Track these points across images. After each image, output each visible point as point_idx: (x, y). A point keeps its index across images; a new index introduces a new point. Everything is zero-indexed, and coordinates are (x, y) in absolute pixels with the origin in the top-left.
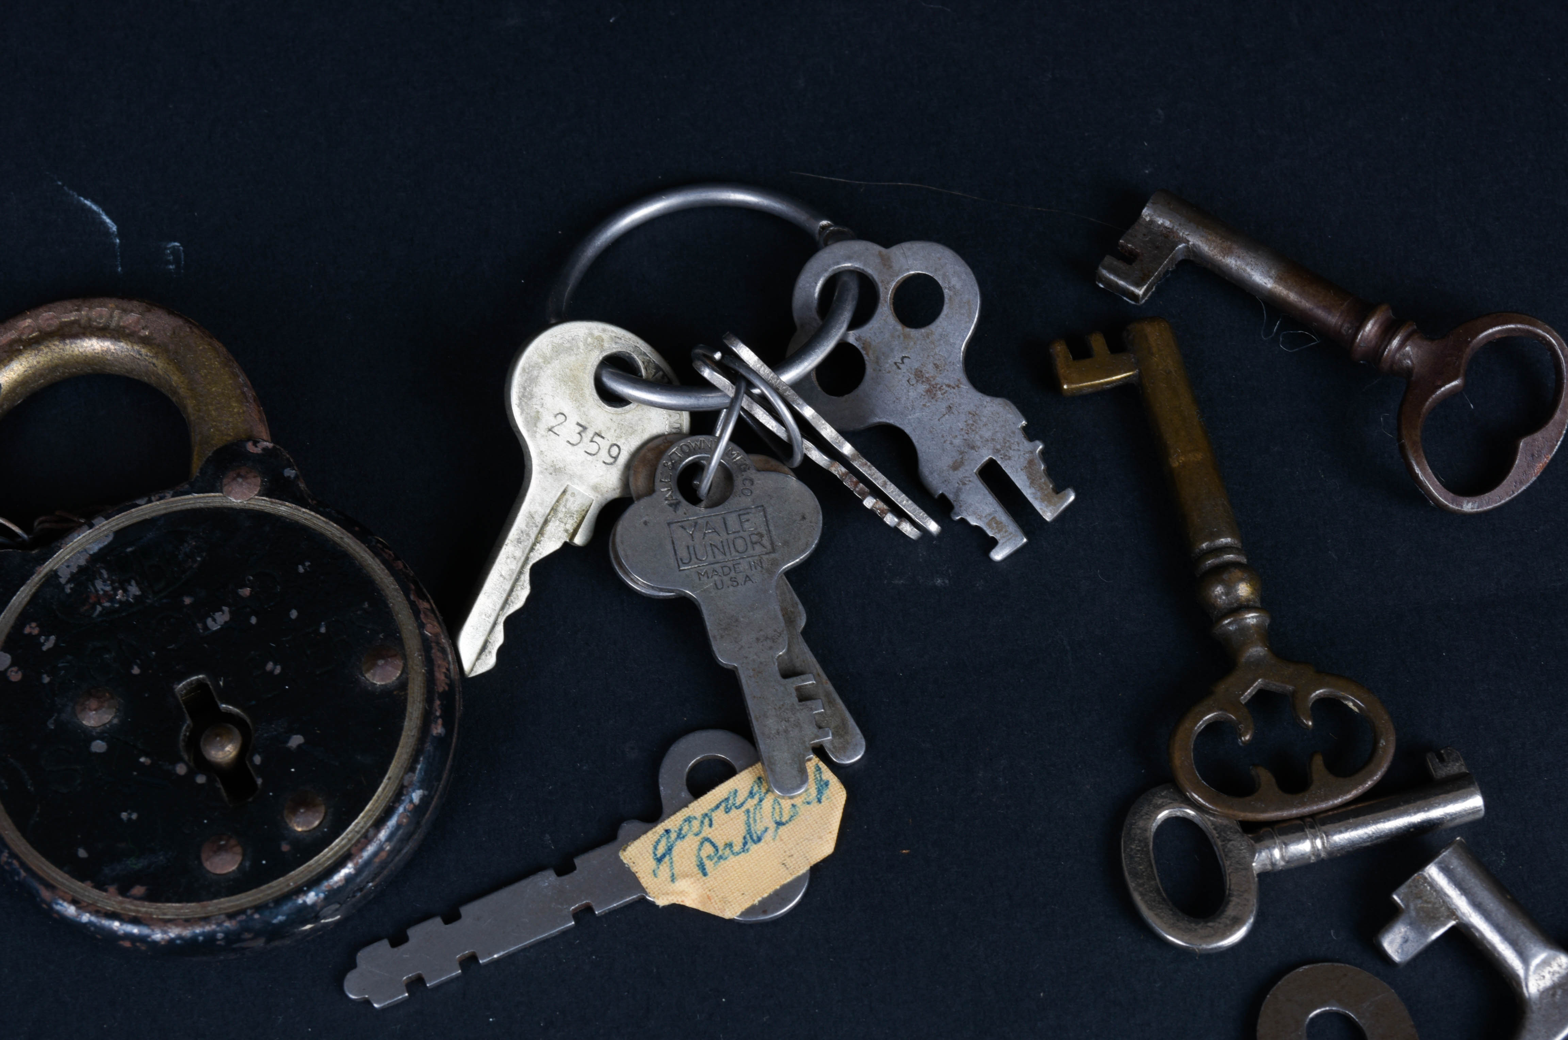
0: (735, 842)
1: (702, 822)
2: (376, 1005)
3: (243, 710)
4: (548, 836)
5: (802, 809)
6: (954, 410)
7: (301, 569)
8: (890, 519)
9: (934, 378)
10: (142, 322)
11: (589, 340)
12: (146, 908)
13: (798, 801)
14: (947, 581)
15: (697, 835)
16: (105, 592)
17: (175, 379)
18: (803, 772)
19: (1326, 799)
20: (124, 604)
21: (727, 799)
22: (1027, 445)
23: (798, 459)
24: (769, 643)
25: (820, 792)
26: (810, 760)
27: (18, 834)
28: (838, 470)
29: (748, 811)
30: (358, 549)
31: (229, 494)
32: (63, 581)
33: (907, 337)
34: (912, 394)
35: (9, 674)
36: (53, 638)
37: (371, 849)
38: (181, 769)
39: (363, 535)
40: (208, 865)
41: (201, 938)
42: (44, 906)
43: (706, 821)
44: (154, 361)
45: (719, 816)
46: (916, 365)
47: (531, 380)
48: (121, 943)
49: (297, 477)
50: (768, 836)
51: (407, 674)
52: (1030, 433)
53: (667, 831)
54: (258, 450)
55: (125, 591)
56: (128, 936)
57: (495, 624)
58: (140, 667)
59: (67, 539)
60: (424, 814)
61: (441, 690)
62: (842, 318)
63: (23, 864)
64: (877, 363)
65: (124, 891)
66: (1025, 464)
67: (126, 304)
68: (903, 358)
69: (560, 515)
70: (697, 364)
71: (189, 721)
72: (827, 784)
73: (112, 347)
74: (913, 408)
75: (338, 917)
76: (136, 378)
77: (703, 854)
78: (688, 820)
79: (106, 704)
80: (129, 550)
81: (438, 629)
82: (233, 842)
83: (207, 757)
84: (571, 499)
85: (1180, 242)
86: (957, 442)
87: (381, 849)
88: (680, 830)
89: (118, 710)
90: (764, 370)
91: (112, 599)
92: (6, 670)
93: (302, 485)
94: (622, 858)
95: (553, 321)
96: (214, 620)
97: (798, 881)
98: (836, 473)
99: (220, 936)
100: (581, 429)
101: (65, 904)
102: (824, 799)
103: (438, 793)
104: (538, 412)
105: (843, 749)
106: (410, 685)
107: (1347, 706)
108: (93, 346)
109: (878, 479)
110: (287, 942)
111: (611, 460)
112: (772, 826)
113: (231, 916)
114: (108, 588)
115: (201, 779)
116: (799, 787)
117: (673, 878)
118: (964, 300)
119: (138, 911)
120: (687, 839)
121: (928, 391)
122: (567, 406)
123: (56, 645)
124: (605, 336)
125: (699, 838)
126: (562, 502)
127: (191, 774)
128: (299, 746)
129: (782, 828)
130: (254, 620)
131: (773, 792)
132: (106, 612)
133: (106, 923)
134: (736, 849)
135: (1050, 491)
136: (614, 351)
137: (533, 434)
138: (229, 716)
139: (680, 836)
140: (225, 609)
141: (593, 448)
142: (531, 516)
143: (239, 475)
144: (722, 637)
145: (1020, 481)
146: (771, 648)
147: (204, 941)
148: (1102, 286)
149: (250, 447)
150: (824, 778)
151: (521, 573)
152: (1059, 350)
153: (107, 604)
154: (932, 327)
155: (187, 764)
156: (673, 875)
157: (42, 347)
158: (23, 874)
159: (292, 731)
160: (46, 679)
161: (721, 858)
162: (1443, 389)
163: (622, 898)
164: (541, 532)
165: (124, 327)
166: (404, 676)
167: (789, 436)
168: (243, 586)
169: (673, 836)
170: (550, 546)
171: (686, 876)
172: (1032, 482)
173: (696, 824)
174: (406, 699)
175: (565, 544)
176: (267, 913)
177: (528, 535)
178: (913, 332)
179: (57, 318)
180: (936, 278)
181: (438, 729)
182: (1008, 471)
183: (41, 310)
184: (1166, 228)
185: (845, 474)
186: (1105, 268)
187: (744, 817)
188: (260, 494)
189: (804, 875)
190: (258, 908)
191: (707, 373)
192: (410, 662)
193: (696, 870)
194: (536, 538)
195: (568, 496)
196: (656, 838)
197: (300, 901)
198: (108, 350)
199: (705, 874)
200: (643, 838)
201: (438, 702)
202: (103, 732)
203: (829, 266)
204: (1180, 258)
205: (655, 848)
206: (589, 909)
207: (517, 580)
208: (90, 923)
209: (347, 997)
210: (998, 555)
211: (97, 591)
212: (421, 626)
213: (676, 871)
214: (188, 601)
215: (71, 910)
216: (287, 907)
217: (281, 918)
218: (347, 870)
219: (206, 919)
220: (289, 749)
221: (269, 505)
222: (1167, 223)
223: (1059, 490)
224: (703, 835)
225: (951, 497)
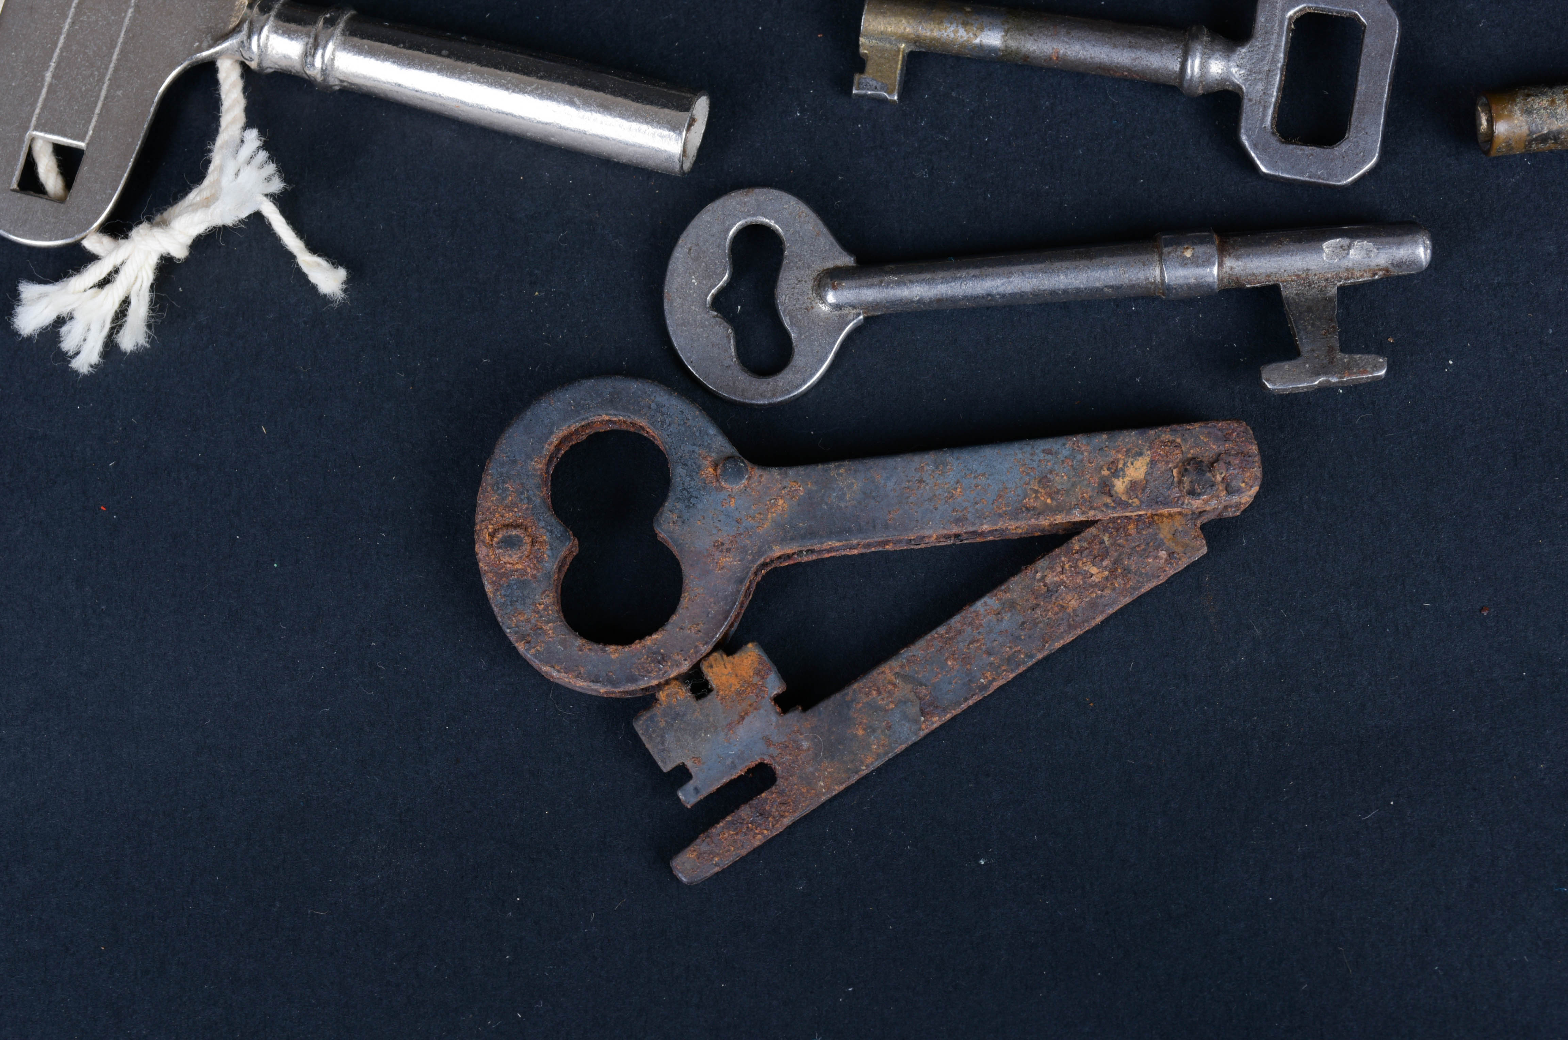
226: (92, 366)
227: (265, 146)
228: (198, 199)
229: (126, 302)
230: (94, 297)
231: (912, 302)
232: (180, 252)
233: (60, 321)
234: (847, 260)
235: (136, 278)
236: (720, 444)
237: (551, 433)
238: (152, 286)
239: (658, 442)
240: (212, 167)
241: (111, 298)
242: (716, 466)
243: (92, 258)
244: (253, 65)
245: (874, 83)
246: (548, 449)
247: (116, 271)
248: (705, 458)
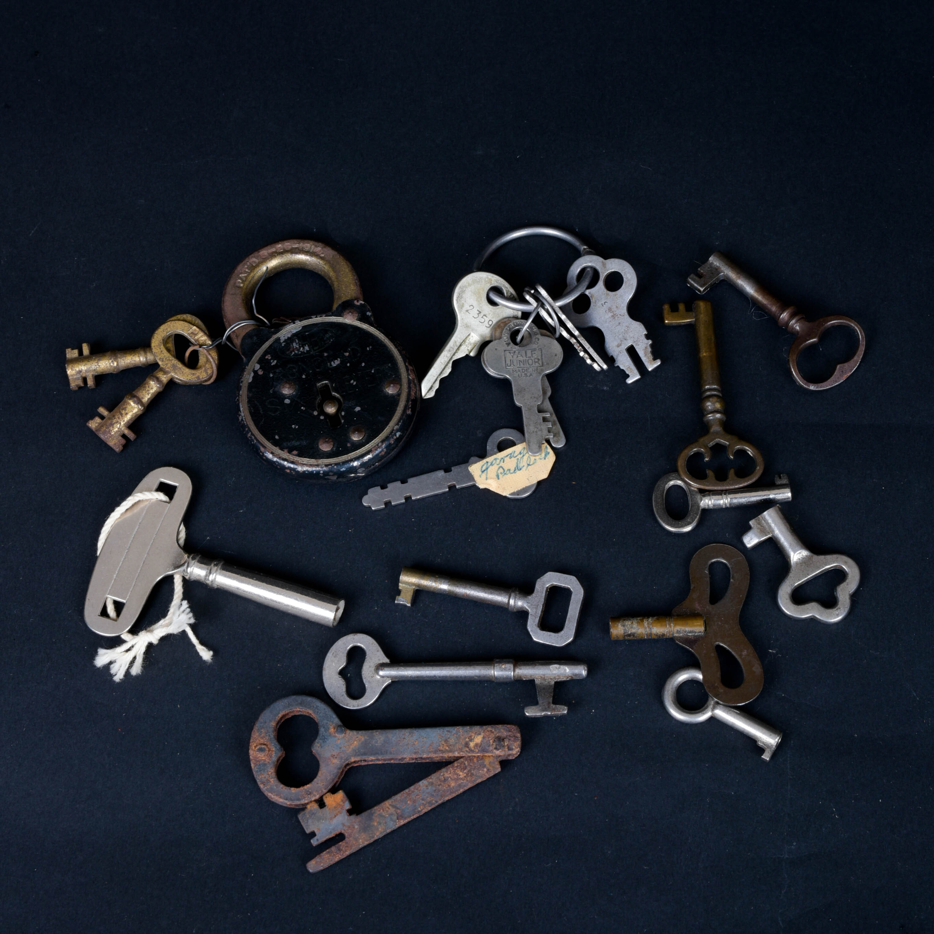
0: (511, 469)
1: (501, 461)
2: (373, 508)
3: (341, 395)
4: (444, 459)
5: (538, 461)
6: (621, 324)
7: (368, 349)
8: (589, 361)
9: (615, 311)
10: (322, 252)
11: (487, 280)
12: (297, 459)
13: (537, 458)
14: (608, 388)
15: (498, 465)
16: (296, 348)
17: (332, 274)
18: (540, 447)
19: (732, 485)
20: (303, 353)
21: (511, 454)
22: (646, 341)
23: (557, 335)
24: (535, 399)
25: (546, 456)
26: (543, 444)
27: (255, 428)
28: (573, 341)
29: (518, 459)
30: (390, 344)
31: (346, 318)
32: (282, 341)
33: (607, 294)
34: (607, 317)
35: (258, 371)
36: (275, 361)
37: (379, 450)
38: (316, 413)
39: (392, 340)
40: (321, 447)
41: (315, 472)
42: (261, 454)
43: (502, 461)
44: (324, 266)
45: (507, 459)
46: (609, 306)
47: (463, 292)
48: (286, 470)
49: (371, 315)
50: (524, 469)
51: (401, 391)
52: (648, 337)
53: (487, 462)
54: (358, 304)
55: (304, 348)
56: (289, 468)
57: (436, 380)
58: (306, 375)
59: (285, 327)
60: (400, 443)
61: (412, 398)
62: (584, 284)
63: (255, 438)
64: (595, 303)
65: (290, 452)
66: (644, 348)
67: (316, 244)
68: (605, 302)
69: (466, 344)
70: (525, 293)
71: (320, 397)
72: (549, 453)
73: (309, 259)
74: (606, 322)
75: (364, 474)
76: (316, 272)
77: (499, 472)
78: (496, 459)
79: (292, 387)
80: (307, 334)
81: (414, 377)
82: (331, 440)
83: (325, 410)
84: (472, 338)
85: (722, 272)
86: (621, 336)
87: (382, 451)
88: (492, 462)
89: (295, 390)
90: (549, 299)
91: (298, 350)
92: (258, 370)
93: (372, 319)
94: (469, 469)
95: (475, 271)
96: (334, 363)
97: (533, 485)
98: (572, 342)
99: (322, 472)
100: (479, 312)
101: (269, 453)
102: (547, 458)
103: (406, 436)
104: (463, 304)
105: (557, 442)
106: (402, 395)
107: (748, 454)
108: (302, 257)
109: (587, 346)
110: (344, 480)
111: (489, 326)
112: (526, 465)
113: (326, 466)
114: (297, 346)
115: (322, 418)
116: (537, 452)
117: (487, 479)
118: (631, 283)
119: (294, 459)
120: (494, 466)
121: (612, 316)
122: (475, 304)
123: (276, 363)
124: (493, 279)
125: (498, 466)
126: (468, 339)
127: (319, 415)
128: (359, 411)
129: (529, 467)
130: (348, 365)
131: (528, 453)
132: (295, 355)
133: (282, 462)
134: (512, 471)
135: (651, 359)
136: (496, 285)
137: (460, 312)
138: (335, 398)
139: (492, 464)
140: (339, 359)
141: (482, 320)
142: (456, 342)
143: (350, 312)
144: (518, 395)
145: (641, 354)
146: (536, 401)
147: (316, 473)
148: (689, 285)
149: (356, 302)
150: (548, 451)
151: (448, 363)
152: (666, 307)
153: (297, 352)
154: (618, 292)
155: (318, 412)
156: (487, 478)
157: (284, 256)
158: (255, 441)
159: (357, 405)
160: (271, 375)
161: (505, 474)
162: (809, 341)
163: (467, 483)
164: (458, 349)
165: (315, 252)
166: (400, 391)
167: (555, 325)
168: (346, 352)
169: (489, 464)
170: (461, 354)
171: (491, 478)
172: (646, 355)
173: (498, 461)
174: (399, 400)
175: (467, 355)
176: (339, 466)
177: (453, 349)
178: (610, 293)
179: (291, 245)
180: (622, 274)
181: (409, 412)
182: (637, 350)
183: (285, 242)
184: (717, 266)
185: (576, 343)
186: (690, 279)
187: (516, 461)
188: (357, 320)
189: (535, 484)
190: (336, 464)
191: (528, 297)
192: (403, 387)
193: (495, 477)
194: (456, 350)
195: (470, 337)
196: (483, 464)
197: (351, 464)
198: (308, 259)
199: (498, 479)
200: (478, 463)
201: (410, 402)
202: (289, 396)
203: (583, 264)
204: (722, 279)
205: (482, 467)
206: (454, 486)
207: (447, 365)
208: (277, 461)
209: (363, 504)
210: (630, 381)
211: (293, 347)
212: (408, 375)
213: (488, 476)
214: (326, 354)
215: (270, 456)
216: (347, 466)
217: (344, 469)
218: (370, 456)
219: (317, 466)
220: (355, 412)
221: (359, 324)
222: (718, 265)
223: (655, 359)
224: (500, 465)
225: (615, 357)
226: (120, 679)
227: (189, 607)
228: (164, 623)
229: (135, 658)
230: (124, 655)
231: (408, 677)
232: (155, 641)
233: (111, 663)
234: (387, 660)
235: (139, 650)
236: (337, 721)
237: (279, 713)
238: (144, 653)
239: (316, 720)
240: (169, 613)
241: (129, 656)
242: (334, 728)
243: (123, 642)
244: (187, 577)
245: (403, 600)
246: (278, 718)
247: (133, 646)
248: (331, 725)
